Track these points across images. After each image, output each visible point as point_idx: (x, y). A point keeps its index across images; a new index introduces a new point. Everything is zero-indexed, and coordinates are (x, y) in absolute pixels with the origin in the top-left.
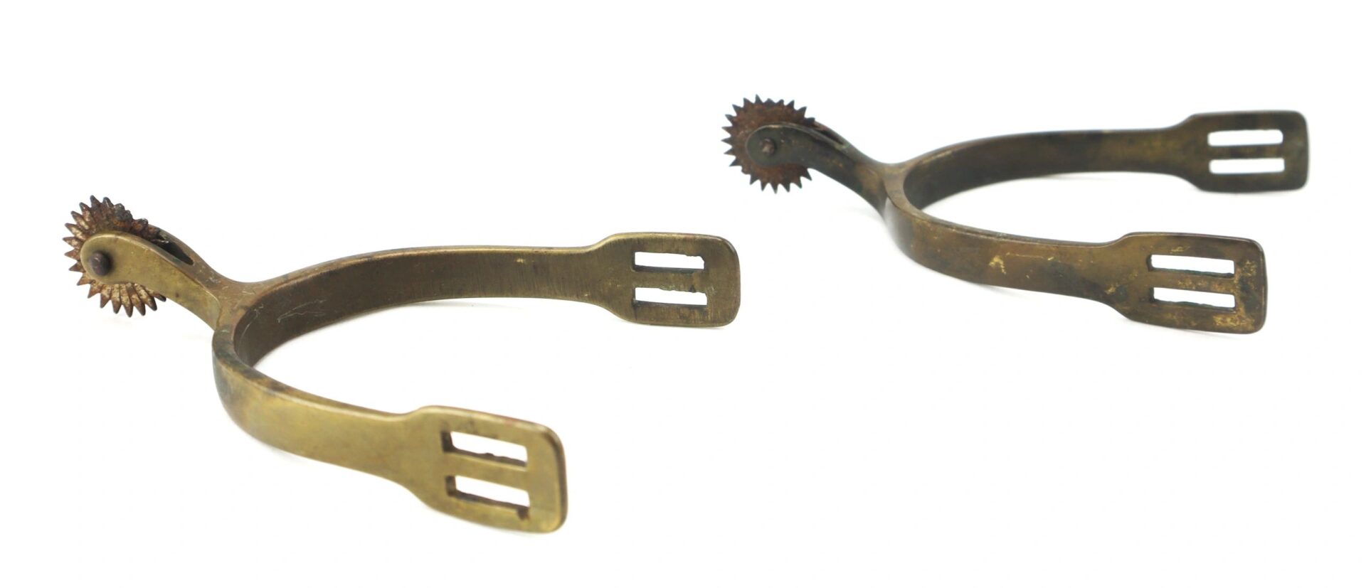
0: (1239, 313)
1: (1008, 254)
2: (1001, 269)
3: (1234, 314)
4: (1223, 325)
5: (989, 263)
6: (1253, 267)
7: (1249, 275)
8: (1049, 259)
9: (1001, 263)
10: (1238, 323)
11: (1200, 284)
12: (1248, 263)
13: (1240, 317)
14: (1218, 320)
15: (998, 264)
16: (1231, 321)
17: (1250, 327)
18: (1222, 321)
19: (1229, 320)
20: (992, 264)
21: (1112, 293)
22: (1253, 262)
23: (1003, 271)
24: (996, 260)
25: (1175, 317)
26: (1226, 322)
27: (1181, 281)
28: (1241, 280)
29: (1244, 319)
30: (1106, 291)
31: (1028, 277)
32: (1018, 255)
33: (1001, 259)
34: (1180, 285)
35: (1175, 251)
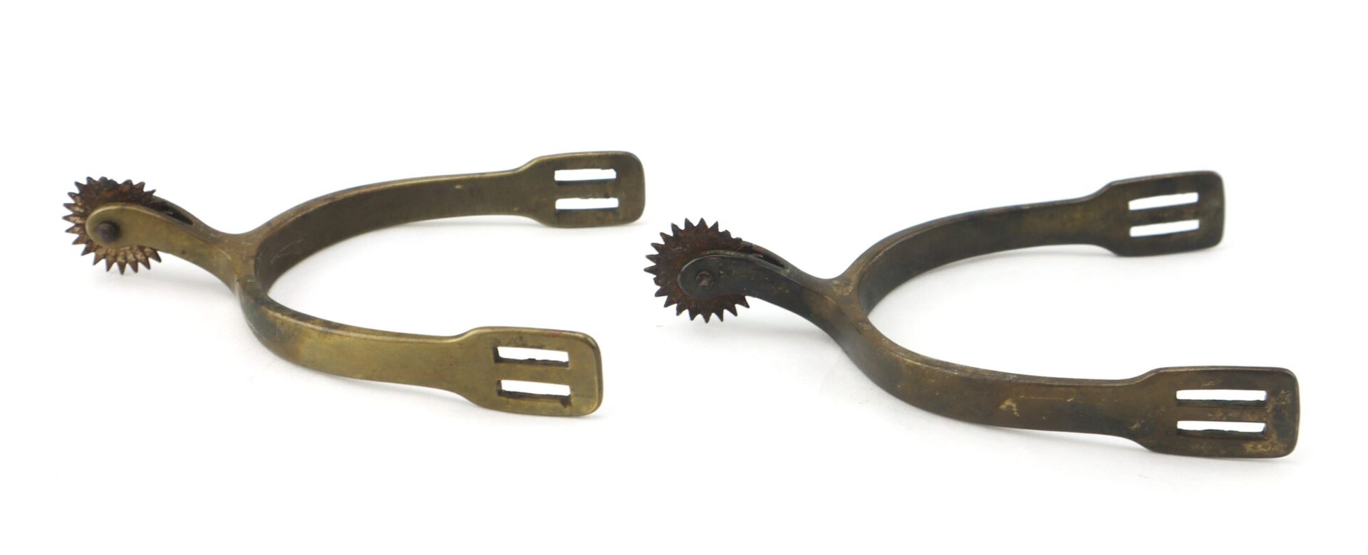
0: (1271, 440)
1: (1022, 397)
2: (1013, 411)
3: (1266, 440)
4: (1254, 451)
5: (999, 405)
6: (1288, 395)
7: (1283, 403)
8: (1069, 400)
9: (1014, 405)
10: (1269, 449)
11: (1231, 415)
12: (1283, 392)
13: (1272, 443)
14: (1249, 447)
15: (1010, 407)
16: (1263, 447)
17: (1282, 452)
18: (1254, 448)
19: (1260, 446)
20: (1003, 407)
21: (1136, 429)
22: (1288, 391)
23: (1016, 413)
24: (1008, 403)
25: (1203, 448)
26: (1257, 449)
27: (1211, 413)
28: (1274, 409)
29: (1275, 444)
30: (1130, 428)
31: (1044, 418)
32: (1032, 398)
33: (1013, 402)
34: (1211, 417)
35: (1206, 385)
